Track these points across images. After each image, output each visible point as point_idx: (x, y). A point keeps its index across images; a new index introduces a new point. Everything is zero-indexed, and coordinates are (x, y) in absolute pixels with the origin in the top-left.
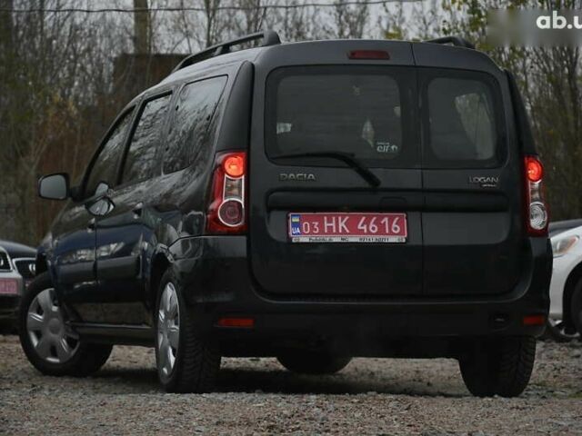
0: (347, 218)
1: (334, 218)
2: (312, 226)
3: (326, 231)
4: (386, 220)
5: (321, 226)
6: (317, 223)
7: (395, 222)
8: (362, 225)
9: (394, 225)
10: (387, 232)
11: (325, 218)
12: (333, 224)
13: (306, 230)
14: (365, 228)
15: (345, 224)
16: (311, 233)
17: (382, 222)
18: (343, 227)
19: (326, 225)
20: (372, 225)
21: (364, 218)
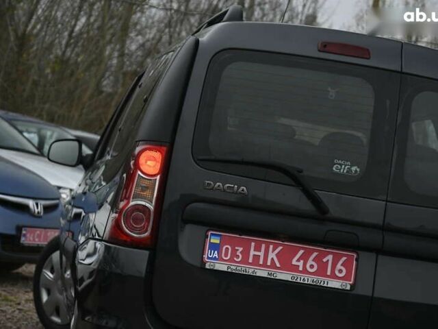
0: (280, 248)
1: (263, 246)
2: (234, 251)
3: (250, 261)
4: (330, 257)
5: (246, 253)
6: (241, 249)
7: (341, 262)
8: (298, 260)
9: (339, 266)
10: (329, 273)
11: (253, 244)
12: (261, 254)
13: (226, 255)
14: (301, 264)
15: (277, 255)
16: (231, 260)
17: (325, 260)
18: (272, 259)
19: (252, 252)
20: (310, 262)
21: (301, 252)
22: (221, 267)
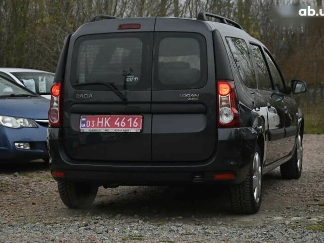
0: (109, 118)
1: (103, 119)
2: (91, 123)
3: (98, 126)
4: (131, 119)
5: (96, 123)
6: (94, 121)
7: (135, 120)
8: (117, 123)
9: (135, 122)
10: (130, 126)
11: (98, 119)
12: (102, 122)
13: (88, 125)
14: (118, 124)
15: (108, 122)
16: (90, 127)
17: (128, 121)
18: (107, 124)
19: (98, 122)
20: (122, 122)
21: (118, 119)
22: (87, 130)
